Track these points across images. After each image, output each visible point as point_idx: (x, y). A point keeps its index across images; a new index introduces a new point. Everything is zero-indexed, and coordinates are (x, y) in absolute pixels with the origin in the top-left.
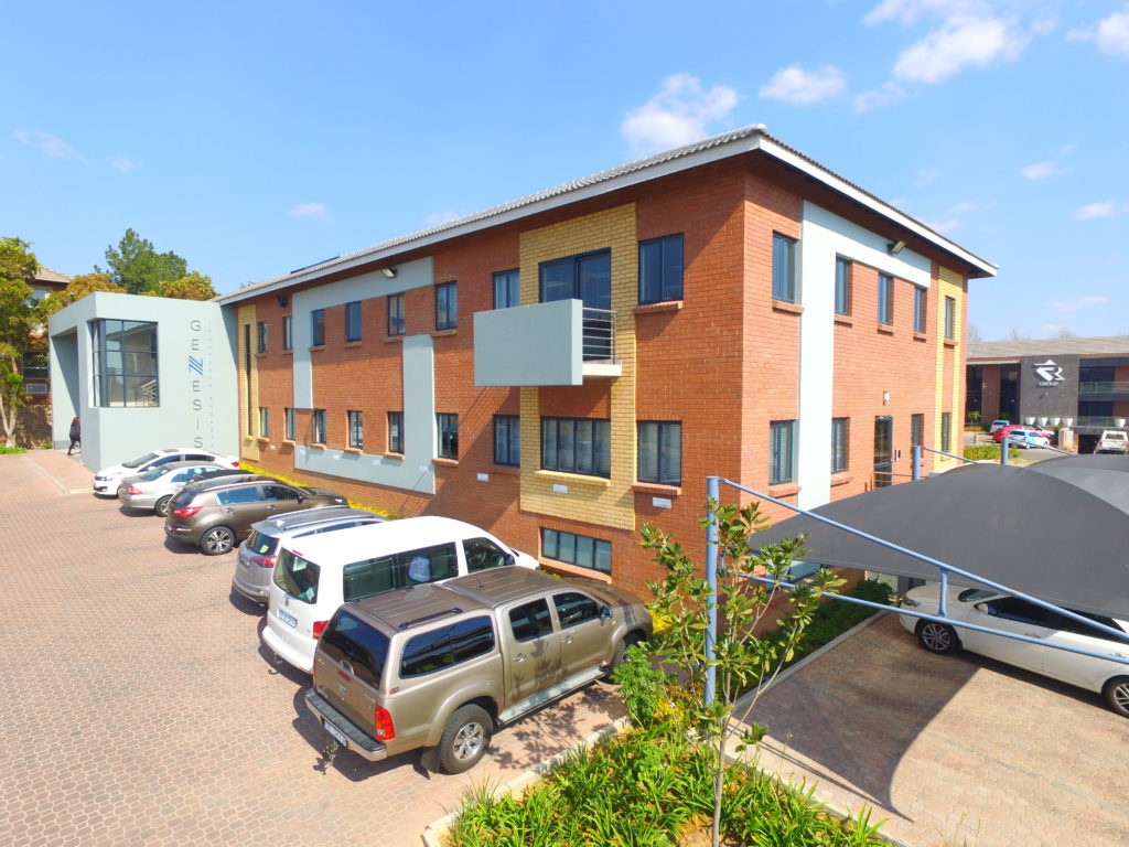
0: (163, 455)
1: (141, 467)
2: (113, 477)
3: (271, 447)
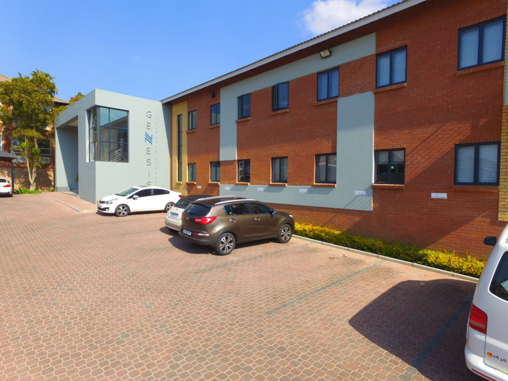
0: (141, 189)
1: (129, 196)
2: (112, 201)
3: (198, 187)
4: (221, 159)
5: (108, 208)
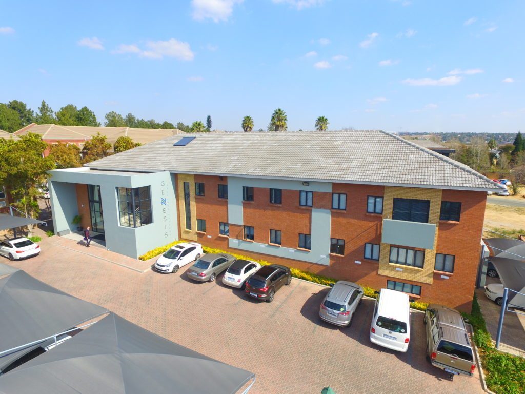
3: (208, 236)
4: (230, 222)
5: (168, 270)
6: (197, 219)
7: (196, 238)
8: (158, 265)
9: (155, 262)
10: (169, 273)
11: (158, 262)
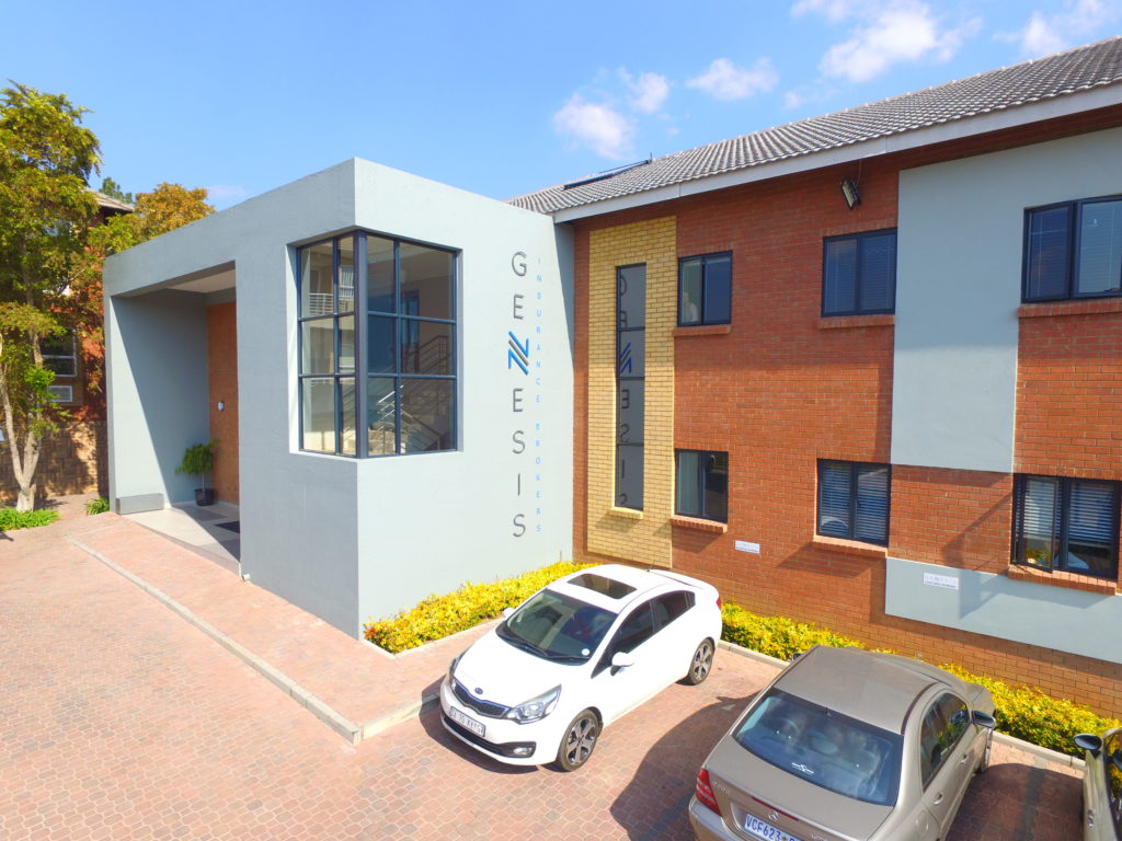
3: (740, 545)
4: (897, 458)
5: (530, 747)
6: (677, 451)
7: (666, 549)
8: (461, 693)
9: (444, 671)
10: (533, 769)
11: (461, 675)
